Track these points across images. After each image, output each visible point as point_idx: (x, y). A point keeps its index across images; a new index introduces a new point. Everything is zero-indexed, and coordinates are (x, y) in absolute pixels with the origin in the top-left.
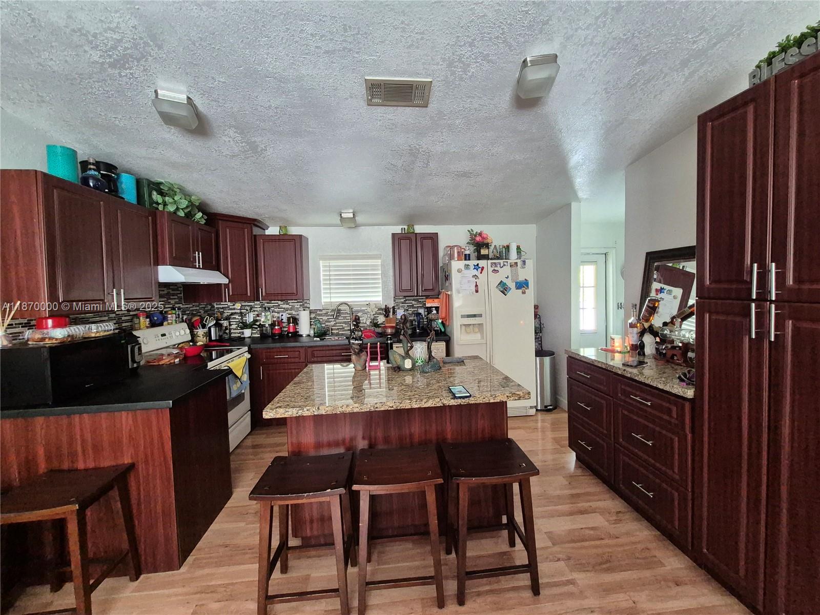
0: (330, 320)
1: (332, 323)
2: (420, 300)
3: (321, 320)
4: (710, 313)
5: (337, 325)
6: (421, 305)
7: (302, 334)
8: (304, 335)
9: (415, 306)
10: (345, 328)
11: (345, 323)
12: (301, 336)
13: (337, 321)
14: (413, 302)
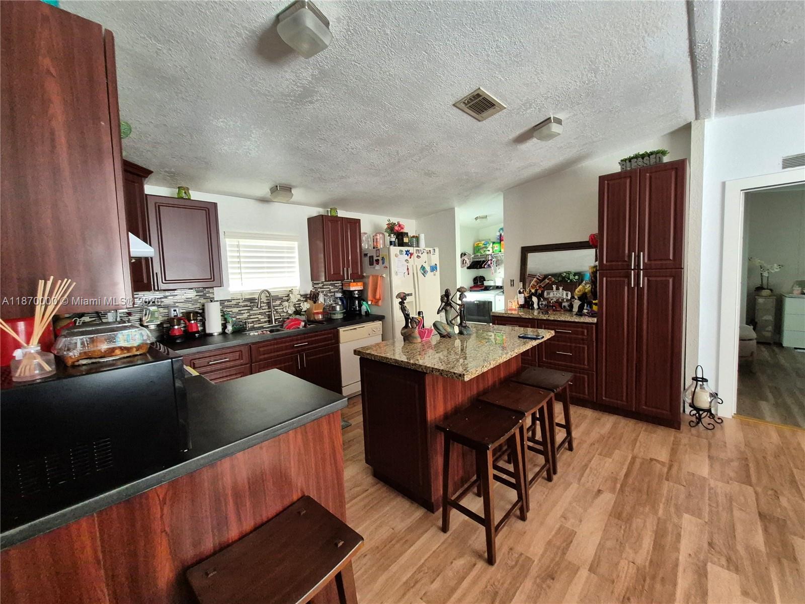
0: (242, 312)
1: (245, 316)
2: (336, 285)
3: (231, 313)
4: (607, 277)
5: (251, 317)
6: (337, 290)
7: (211, 332)
8: (216, 334)
9: (332, 290)
10: (262, 320)
11: (260, 314)
12: (211, 335)
13: (251, 312)
14: (330, 287)
